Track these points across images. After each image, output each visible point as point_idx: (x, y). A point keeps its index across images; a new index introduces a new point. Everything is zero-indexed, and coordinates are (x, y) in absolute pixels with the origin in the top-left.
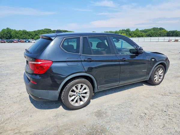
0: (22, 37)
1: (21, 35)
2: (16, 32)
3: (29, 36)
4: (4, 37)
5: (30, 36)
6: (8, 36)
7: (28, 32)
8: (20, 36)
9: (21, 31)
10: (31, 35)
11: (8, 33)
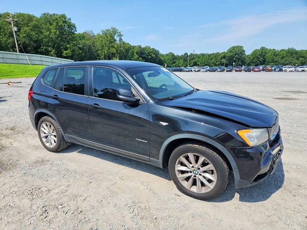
0: (283, 61)
1: (283, 58)
2: (275, 53)
3: (298, 60)
4: (253, 62)
5: (301, 59)
6: (260, 61)
7: (296, 52)
8: (280, 60)
9: (286, 50)
10: (302, 57)
11: (260, 56)
